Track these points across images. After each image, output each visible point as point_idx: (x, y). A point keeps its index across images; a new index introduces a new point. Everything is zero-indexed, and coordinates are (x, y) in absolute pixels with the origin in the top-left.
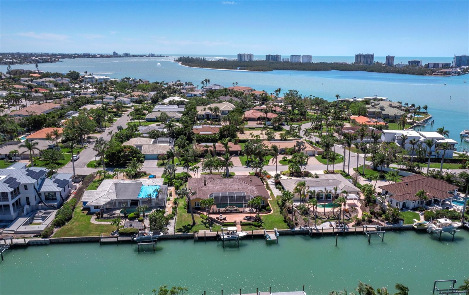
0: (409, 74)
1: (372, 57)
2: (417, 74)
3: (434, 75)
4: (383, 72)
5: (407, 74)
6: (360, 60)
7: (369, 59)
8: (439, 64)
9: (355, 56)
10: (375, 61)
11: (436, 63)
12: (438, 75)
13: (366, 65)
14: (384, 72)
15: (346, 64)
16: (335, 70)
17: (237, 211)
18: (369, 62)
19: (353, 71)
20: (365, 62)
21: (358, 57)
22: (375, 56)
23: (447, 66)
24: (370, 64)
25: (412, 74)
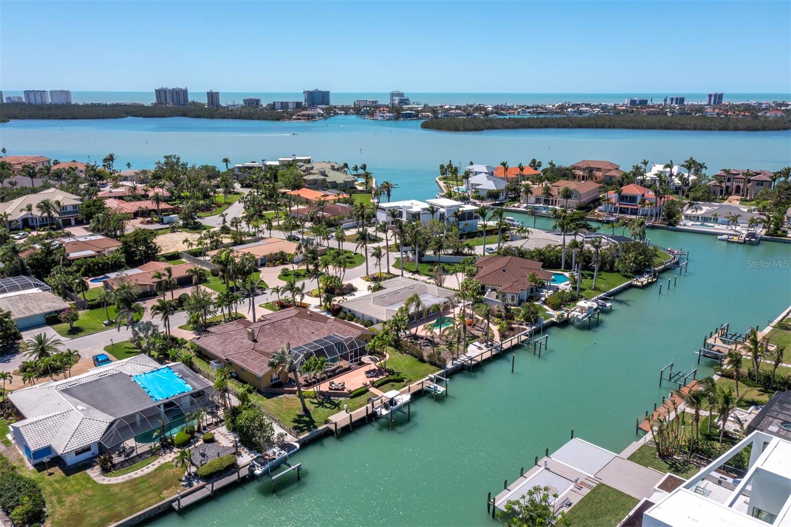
0: (259, 119)
1: (185, 92)
2: (271, 120)
3: (295, 119)
4: (217, 118)
5: (256, 119)
6: (166, 98)
7: (182, 97)
8: (288, 103)
9: (154, 91)
10: (190, 99)
11: (284, 102)
12: (300, 119)
13: (178, 106)
14: (220, 118)
15: (143, 106)
16: (132, 116)
17: (341, 369)
18: (182, 102)
19: (165, 117)
20: (175, 101)
21: (161, 93)
22: (189, 91)
23: (298, 105)
24: (184, 105)
25: (264, 119)
